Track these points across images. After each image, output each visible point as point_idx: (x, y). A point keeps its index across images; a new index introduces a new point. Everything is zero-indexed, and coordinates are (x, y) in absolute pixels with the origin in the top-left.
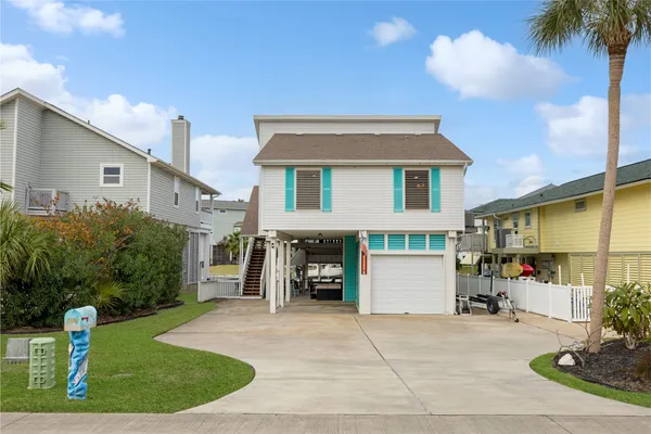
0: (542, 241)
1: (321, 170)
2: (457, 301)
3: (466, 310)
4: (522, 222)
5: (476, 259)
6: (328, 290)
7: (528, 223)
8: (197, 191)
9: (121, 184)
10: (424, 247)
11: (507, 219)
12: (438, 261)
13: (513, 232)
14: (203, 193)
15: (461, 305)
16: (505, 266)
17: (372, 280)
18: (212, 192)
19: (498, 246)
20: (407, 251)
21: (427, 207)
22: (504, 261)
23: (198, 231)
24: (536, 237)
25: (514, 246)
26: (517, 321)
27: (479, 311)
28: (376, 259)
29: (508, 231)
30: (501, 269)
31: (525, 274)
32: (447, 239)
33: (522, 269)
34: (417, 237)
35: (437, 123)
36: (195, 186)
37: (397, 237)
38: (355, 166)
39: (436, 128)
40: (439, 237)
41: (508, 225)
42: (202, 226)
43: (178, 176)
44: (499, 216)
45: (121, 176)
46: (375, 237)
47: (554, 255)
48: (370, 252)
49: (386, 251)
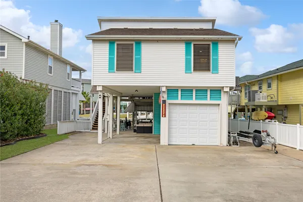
0: (279, 97)
1: (134, 43)
2: (229, 136)
3: (235, 143)
4: (265, 87)
5: (233, 109)
6: (144, 127)
7: (269, 86)
8: (68, 67)
9: (6, 57)
10: (206, 98)
11: (254, 85)
12: (216, 108)
13: (259, 93)
14: (74, 70)
15: (232, 139)
16: (253, 113)
17: (169, 121)
18: (81, 70)
19: (249, 100)
20: (194, 101)
21: (209, 70)
22: (253, 110)
23: (71, 91)
24: (276, 95)
25: (261, 100)
26: (277, 153)
27: (244, 144)
28: (172, 107)
29: (256, 92)
30: (252, 115)
31: (270, 118)
32: (222, 93)
33: (267, 115)
34: (201, 91)
35: (213, 21)
36: (67, 64)
37: (187, 91)
38: (158, 41)
39: (213, 25)
40: (217, 91)
41: (256, 88)
42: (72, 88)
43: (51, 55)
44: (250, 83)
45: (6, 51)
46: (172, 91)
47: (286, 106)
48: (168, 102)
49: (179, 101)
